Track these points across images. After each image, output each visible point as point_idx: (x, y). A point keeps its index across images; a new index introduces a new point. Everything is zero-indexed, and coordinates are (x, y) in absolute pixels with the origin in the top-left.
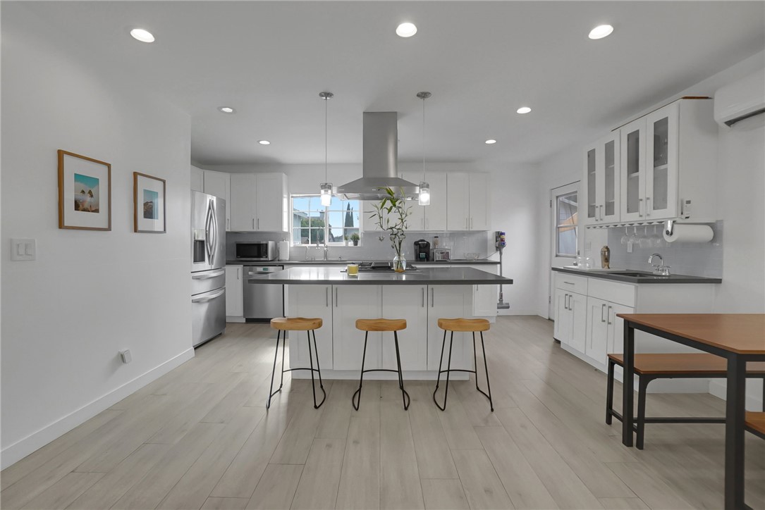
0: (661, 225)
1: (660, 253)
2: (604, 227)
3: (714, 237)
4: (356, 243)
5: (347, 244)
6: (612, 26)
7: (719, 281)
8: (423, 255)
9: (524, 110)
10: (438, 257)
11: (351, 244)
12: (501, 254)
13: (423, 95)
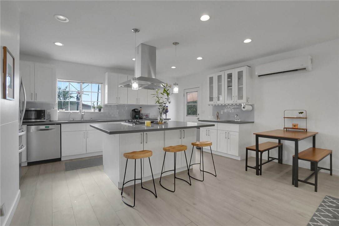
0: (240, 105)
1: (238, 114)
2: (211, 105)
3: (252, 109)
4: (100, 110)
5: (95, 111)
6: (251, 39)
7: (253, 122)
8: (137, 116)
9: (200, 58)
10: (144, 117)
11: (97, 111)
12: (166, 115)
13: (176, 44)
